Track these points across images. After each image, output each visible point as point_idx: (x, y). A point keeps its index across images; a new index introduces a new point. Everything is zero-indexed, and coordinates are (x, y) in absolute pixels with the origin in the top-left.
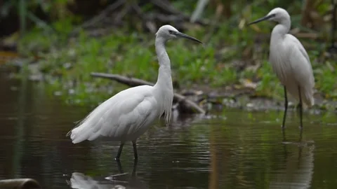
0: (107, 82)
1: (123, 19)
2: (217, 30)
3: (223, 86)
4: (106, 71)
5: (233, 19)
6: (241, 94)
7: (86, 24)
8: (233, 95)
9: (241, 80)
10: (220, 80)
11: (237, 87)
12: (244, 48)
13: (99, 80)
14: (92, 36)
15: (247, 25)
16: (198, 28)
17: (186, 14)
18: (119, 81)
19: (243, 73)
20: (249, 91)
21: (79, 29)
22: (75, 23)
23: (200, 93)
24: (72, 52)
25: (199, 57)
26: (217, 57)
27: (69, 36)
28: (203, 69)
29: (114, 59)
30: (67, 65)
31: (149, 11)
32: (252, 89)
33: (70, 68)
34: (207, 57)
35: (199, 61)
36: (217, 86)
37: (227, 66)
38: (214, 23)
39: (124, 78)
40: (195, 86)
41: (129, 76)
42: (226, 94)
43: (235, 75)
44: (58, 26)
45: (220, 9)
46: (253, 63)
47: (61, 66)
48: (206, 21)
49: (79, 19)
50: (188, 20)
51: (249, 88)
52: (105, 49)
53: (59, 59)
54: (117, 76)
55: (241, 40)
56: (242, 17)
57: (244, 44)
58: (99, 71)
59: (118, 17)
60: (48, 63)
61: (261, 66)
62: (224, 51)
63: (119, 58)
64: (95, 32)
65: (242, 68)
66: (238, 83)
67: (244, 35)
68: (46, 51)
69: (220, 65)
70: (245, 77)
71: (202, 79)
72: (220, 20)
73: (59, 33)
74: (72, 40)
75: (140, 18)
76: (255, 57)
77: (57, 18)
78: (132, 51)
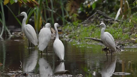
0: (90, 40)
1: (94, 21)
2: (123, 23)
3: (125, 40)
4: (89, 37)
5: (127, 19)
6: (130, 42)
7: (82, 23)
8: (128, 43)
9: (130, 38)
10: (124, 38)
11: (129, 40)
12: (131, 28)
13: (87, 39)
14: (85, 26)
15: (131, 21)
16: (116, 22)
17: (113, 18)
18: (93, 39)
19: (131, 36)
20: (133, 41)
21: (80, 24)
22: (79, 22)
23: (118, 42)
24: (78, 31)
25: (117, 32)
26: (123, 31)
27: (78, 26)
28: (119, 35)
29: (91, 32)
30: (77, 35)
31: (101, 18)
32: (134, 41)
33: (78, 36)
34: (120, 31)
35: (117, 33)
36: (123, 40)
37: (126, 34)
38: (122, 21)
39: (95, 38)
40: (116, 40)
41: (96, 38)
42: (126, 43)
43: (129, 36)
44: (74, 23)
45: (123, 16)
46: (134, 33)
47: (75, 35)
48: (119, 20)
49: (80, 21)
50: (114, 20)
51: (133, 40)
52: (88, 30)
53: (75, 33)
54: (93, 38)
55: (130, 26)
56: (130, 19)
57: (131, 27)
58: (87, 37)
59: (92, 20)
60: (71, 35)
61: (136, 34)
62: (125, 29)
63: (93, 32)
64: (86, 25)
65: (131, 34)
66: (130, 39)
67: (131, 24)
68: (71, 31)
69: (124, 34)
70: (132, 37)
71: (119, 38)
72: (124, 20)
73: (74, 25)
74: (79, 28)
75: (99, 20)
76: (134, 31)
77: (74, 21)
78: (97, 30)
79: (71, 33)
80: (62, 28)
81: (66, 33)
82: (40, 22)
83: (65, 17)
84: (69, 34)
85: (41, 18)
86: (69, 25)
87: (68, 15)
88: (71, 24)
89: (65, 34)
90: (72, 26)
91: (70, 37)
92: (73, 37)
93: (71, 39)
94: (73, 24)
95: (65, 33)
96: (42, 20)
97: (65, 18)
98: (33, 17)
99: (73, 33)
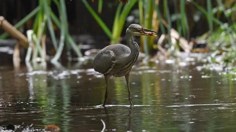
79: (229, 50)
80: (207, 38)
81: (217, 52)
82: (155, 23)
83: (215, 10)
84: (224, 53)
85: (155, 15)
86: (225, 30)
87: (221, 8)
88: (230, 29)
89: (213, 55)
90: (231, 33)
91: (227, 61)
92: (233, 61)
93: (230, 64)
94: (233, 29)
95: (213, 51)
96: (157, 18)
97: (215, 15)
98: (136, 12)
99: (233, 51)
